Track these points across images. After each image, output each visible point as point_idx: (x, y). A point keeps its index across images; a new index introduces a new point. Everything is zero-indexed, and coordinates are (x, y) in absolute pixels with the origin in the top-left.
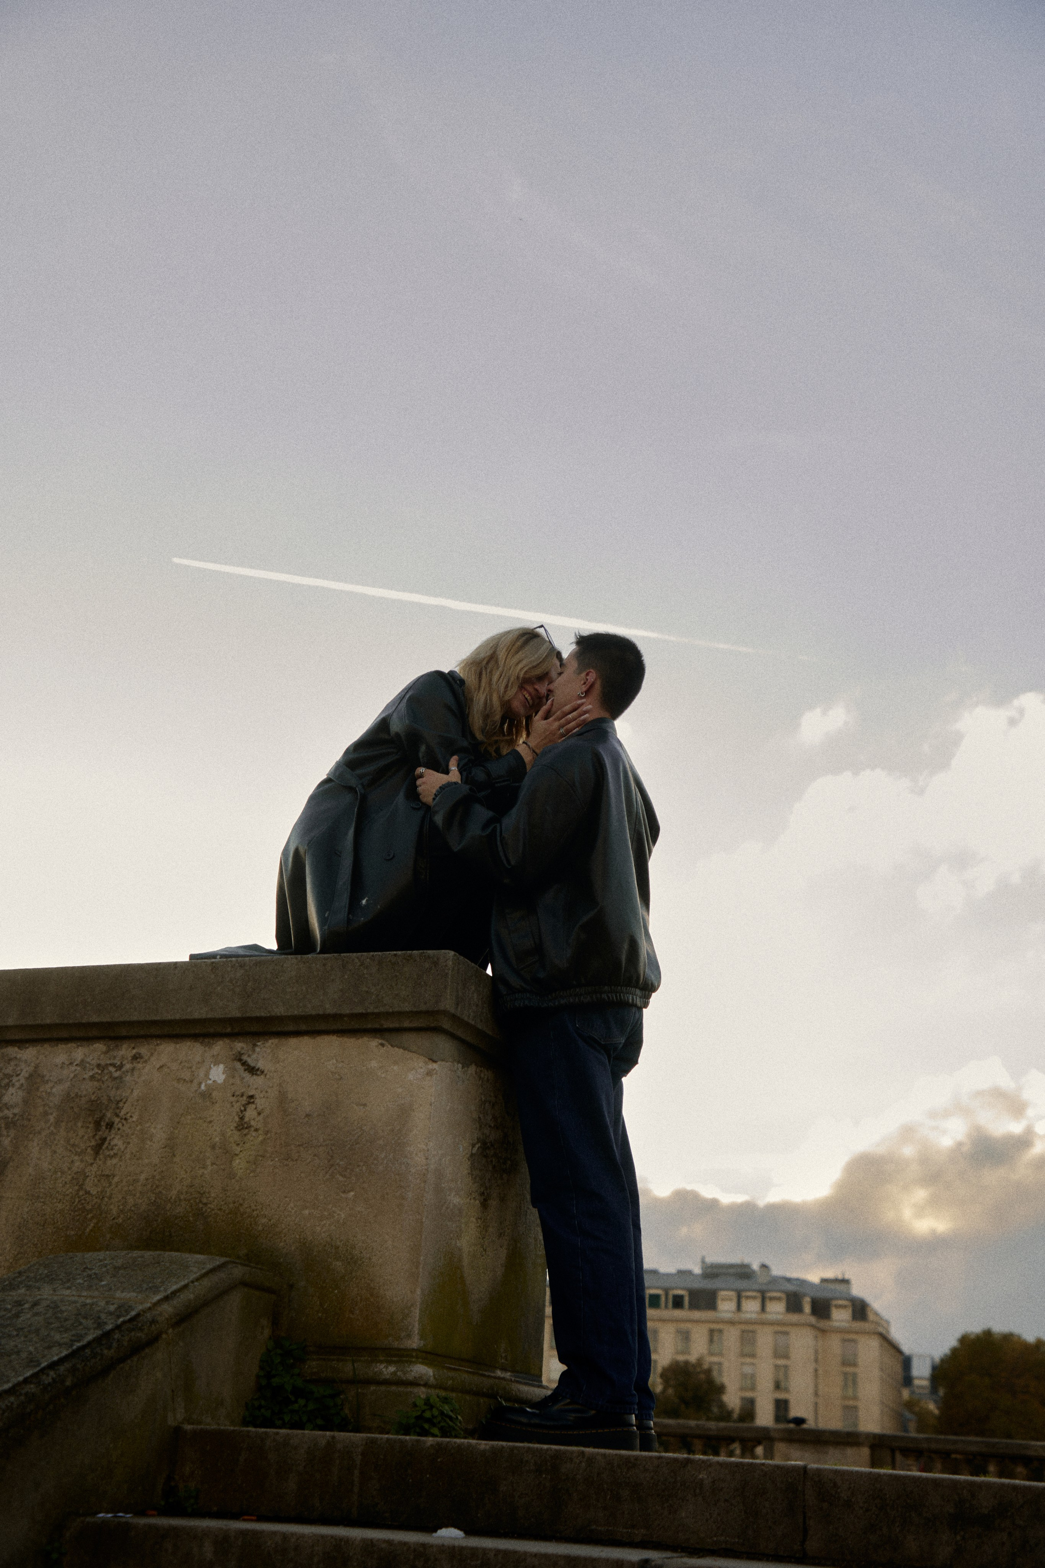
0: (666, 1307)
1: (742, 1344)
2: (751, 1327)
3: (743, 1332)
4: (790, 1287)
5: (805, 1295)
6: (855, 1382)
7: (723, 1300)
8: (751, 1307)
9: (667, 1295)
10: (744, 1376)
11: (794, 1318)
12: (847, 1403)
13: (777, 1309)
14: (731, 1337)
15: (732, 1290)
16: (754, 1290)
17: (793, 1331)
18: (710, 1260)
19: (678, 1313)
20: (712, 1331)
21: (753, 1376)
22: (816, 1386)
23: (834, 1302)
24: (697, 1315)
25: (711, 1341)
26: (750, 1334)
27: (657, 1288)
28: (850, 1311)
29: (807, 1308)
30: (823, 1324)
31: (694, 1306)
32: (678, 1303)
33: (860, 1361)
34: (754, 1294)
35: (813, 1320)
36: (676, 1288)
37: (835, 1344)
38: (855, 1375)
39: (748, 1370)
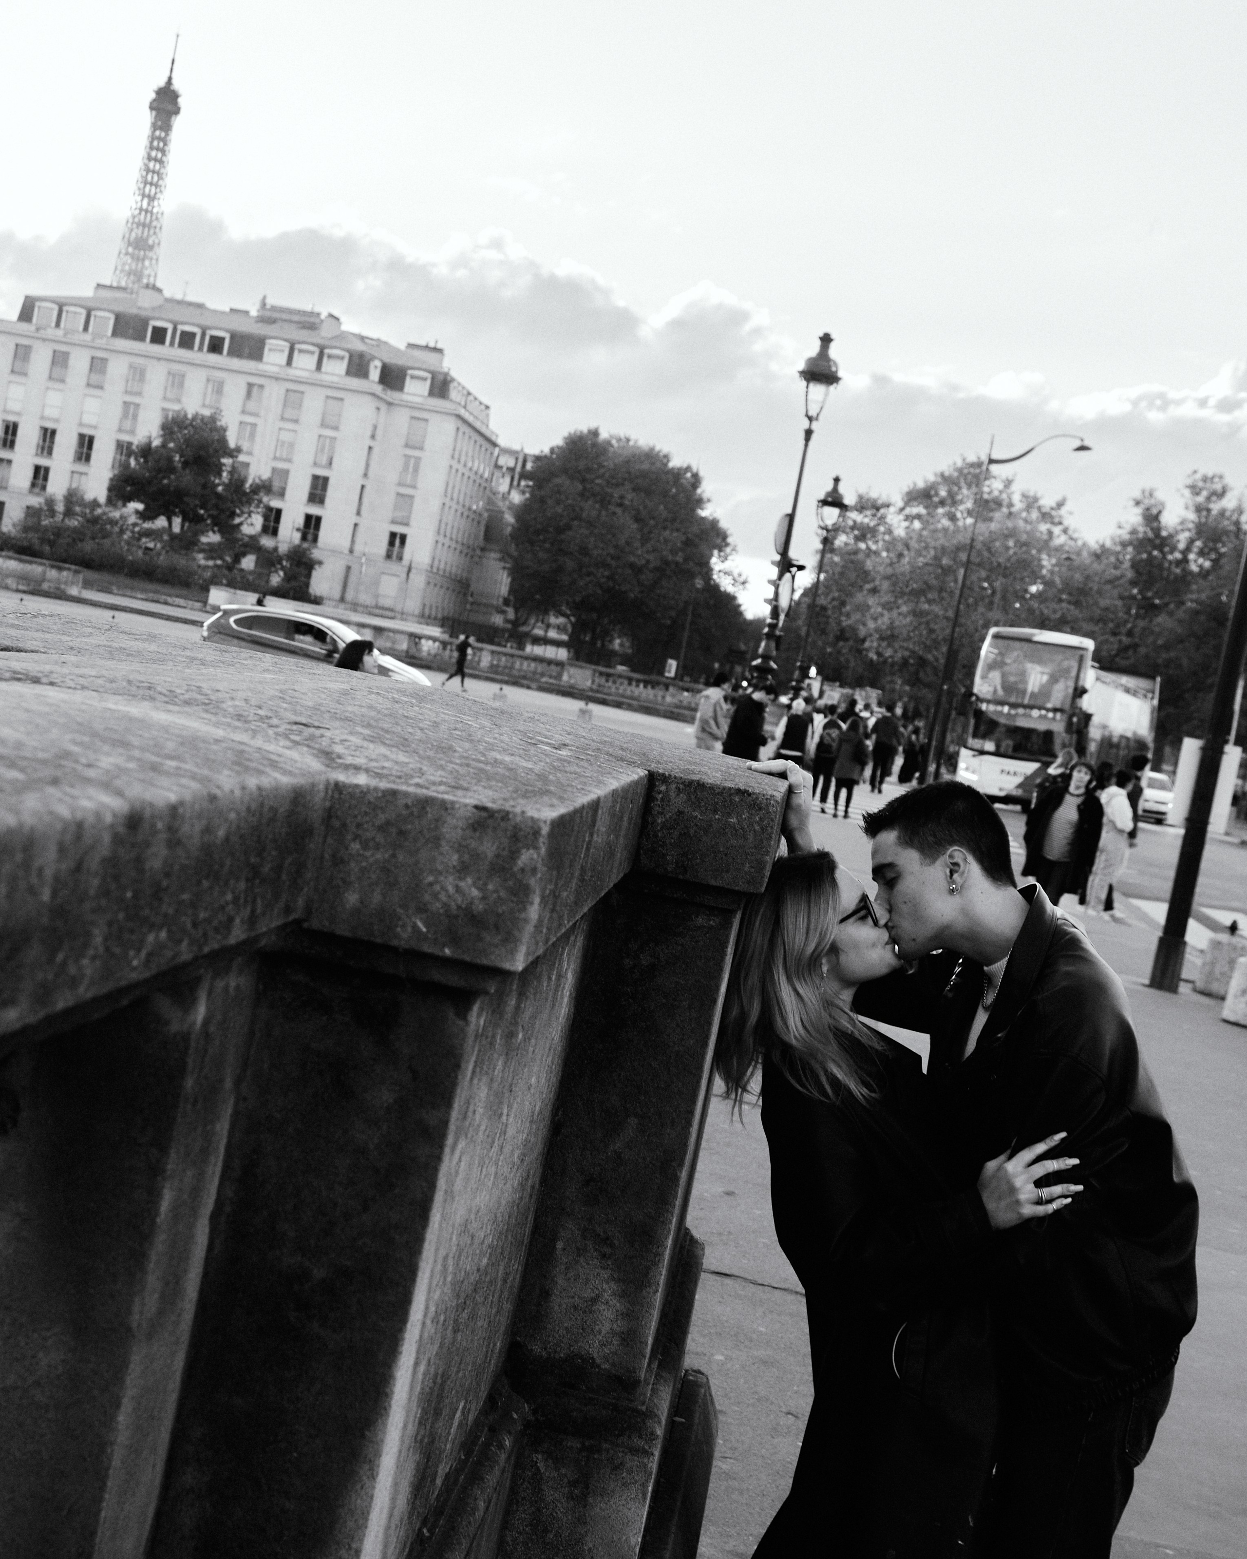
0: (201, 349)
1: (285, 406)
2: (301, 388)
3: (287, 390)
4: (359, 347)
5: (373, 358)
6: (416, 470)
7: (270, 350)
8: (305, 363)
9: (203, 335)
10: (280, 443)
11: (355, 383)
12: (403, 490)
13: (336, 369)
14: (274, 394)
15: (286, 340)
16: (313, 344)
17: (349, 398)
18: (271, 301)
19: (213, 359)
20: (250, 386)
21: (292, 445)
22: (367, 465)
23: (410, 372)
24: (236, 363)
25: (249, 394)
26: (299, 395)
27: (193, 324)
28: (428, 383)
29: (375, 374)
30: (392, 395)
31: (232, 353)
32: (216, 346)
33: (427, 446)
34: (311, 348)
35: (378, 389)
36: (216, 328)
37: (401, 419)
38: (418, 459)
39: (286, 436)
